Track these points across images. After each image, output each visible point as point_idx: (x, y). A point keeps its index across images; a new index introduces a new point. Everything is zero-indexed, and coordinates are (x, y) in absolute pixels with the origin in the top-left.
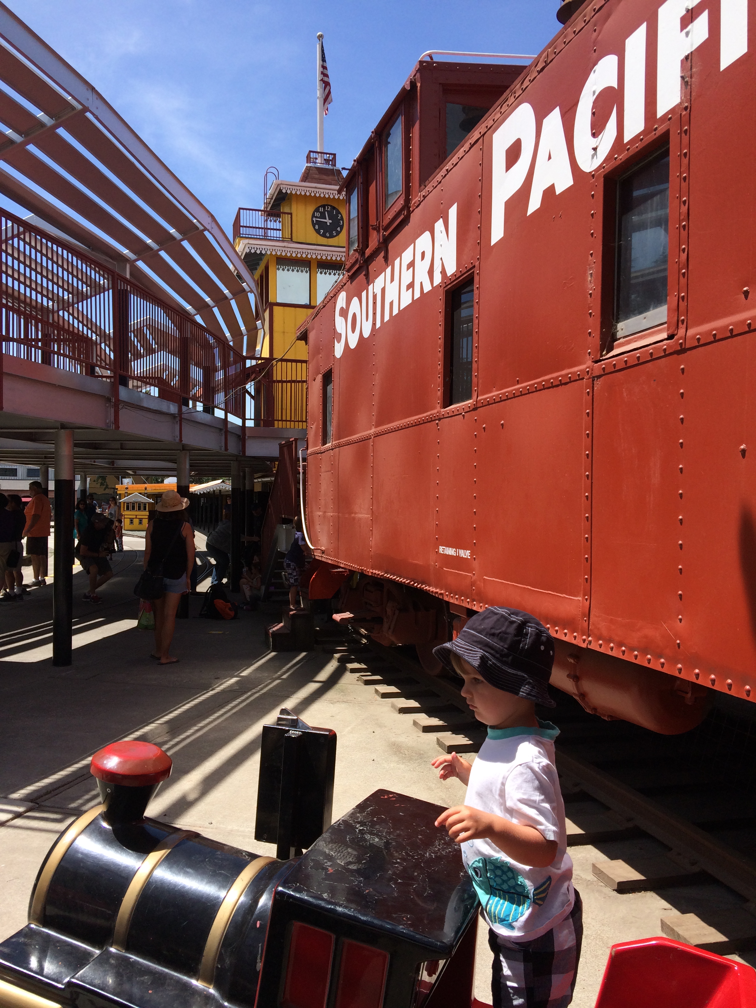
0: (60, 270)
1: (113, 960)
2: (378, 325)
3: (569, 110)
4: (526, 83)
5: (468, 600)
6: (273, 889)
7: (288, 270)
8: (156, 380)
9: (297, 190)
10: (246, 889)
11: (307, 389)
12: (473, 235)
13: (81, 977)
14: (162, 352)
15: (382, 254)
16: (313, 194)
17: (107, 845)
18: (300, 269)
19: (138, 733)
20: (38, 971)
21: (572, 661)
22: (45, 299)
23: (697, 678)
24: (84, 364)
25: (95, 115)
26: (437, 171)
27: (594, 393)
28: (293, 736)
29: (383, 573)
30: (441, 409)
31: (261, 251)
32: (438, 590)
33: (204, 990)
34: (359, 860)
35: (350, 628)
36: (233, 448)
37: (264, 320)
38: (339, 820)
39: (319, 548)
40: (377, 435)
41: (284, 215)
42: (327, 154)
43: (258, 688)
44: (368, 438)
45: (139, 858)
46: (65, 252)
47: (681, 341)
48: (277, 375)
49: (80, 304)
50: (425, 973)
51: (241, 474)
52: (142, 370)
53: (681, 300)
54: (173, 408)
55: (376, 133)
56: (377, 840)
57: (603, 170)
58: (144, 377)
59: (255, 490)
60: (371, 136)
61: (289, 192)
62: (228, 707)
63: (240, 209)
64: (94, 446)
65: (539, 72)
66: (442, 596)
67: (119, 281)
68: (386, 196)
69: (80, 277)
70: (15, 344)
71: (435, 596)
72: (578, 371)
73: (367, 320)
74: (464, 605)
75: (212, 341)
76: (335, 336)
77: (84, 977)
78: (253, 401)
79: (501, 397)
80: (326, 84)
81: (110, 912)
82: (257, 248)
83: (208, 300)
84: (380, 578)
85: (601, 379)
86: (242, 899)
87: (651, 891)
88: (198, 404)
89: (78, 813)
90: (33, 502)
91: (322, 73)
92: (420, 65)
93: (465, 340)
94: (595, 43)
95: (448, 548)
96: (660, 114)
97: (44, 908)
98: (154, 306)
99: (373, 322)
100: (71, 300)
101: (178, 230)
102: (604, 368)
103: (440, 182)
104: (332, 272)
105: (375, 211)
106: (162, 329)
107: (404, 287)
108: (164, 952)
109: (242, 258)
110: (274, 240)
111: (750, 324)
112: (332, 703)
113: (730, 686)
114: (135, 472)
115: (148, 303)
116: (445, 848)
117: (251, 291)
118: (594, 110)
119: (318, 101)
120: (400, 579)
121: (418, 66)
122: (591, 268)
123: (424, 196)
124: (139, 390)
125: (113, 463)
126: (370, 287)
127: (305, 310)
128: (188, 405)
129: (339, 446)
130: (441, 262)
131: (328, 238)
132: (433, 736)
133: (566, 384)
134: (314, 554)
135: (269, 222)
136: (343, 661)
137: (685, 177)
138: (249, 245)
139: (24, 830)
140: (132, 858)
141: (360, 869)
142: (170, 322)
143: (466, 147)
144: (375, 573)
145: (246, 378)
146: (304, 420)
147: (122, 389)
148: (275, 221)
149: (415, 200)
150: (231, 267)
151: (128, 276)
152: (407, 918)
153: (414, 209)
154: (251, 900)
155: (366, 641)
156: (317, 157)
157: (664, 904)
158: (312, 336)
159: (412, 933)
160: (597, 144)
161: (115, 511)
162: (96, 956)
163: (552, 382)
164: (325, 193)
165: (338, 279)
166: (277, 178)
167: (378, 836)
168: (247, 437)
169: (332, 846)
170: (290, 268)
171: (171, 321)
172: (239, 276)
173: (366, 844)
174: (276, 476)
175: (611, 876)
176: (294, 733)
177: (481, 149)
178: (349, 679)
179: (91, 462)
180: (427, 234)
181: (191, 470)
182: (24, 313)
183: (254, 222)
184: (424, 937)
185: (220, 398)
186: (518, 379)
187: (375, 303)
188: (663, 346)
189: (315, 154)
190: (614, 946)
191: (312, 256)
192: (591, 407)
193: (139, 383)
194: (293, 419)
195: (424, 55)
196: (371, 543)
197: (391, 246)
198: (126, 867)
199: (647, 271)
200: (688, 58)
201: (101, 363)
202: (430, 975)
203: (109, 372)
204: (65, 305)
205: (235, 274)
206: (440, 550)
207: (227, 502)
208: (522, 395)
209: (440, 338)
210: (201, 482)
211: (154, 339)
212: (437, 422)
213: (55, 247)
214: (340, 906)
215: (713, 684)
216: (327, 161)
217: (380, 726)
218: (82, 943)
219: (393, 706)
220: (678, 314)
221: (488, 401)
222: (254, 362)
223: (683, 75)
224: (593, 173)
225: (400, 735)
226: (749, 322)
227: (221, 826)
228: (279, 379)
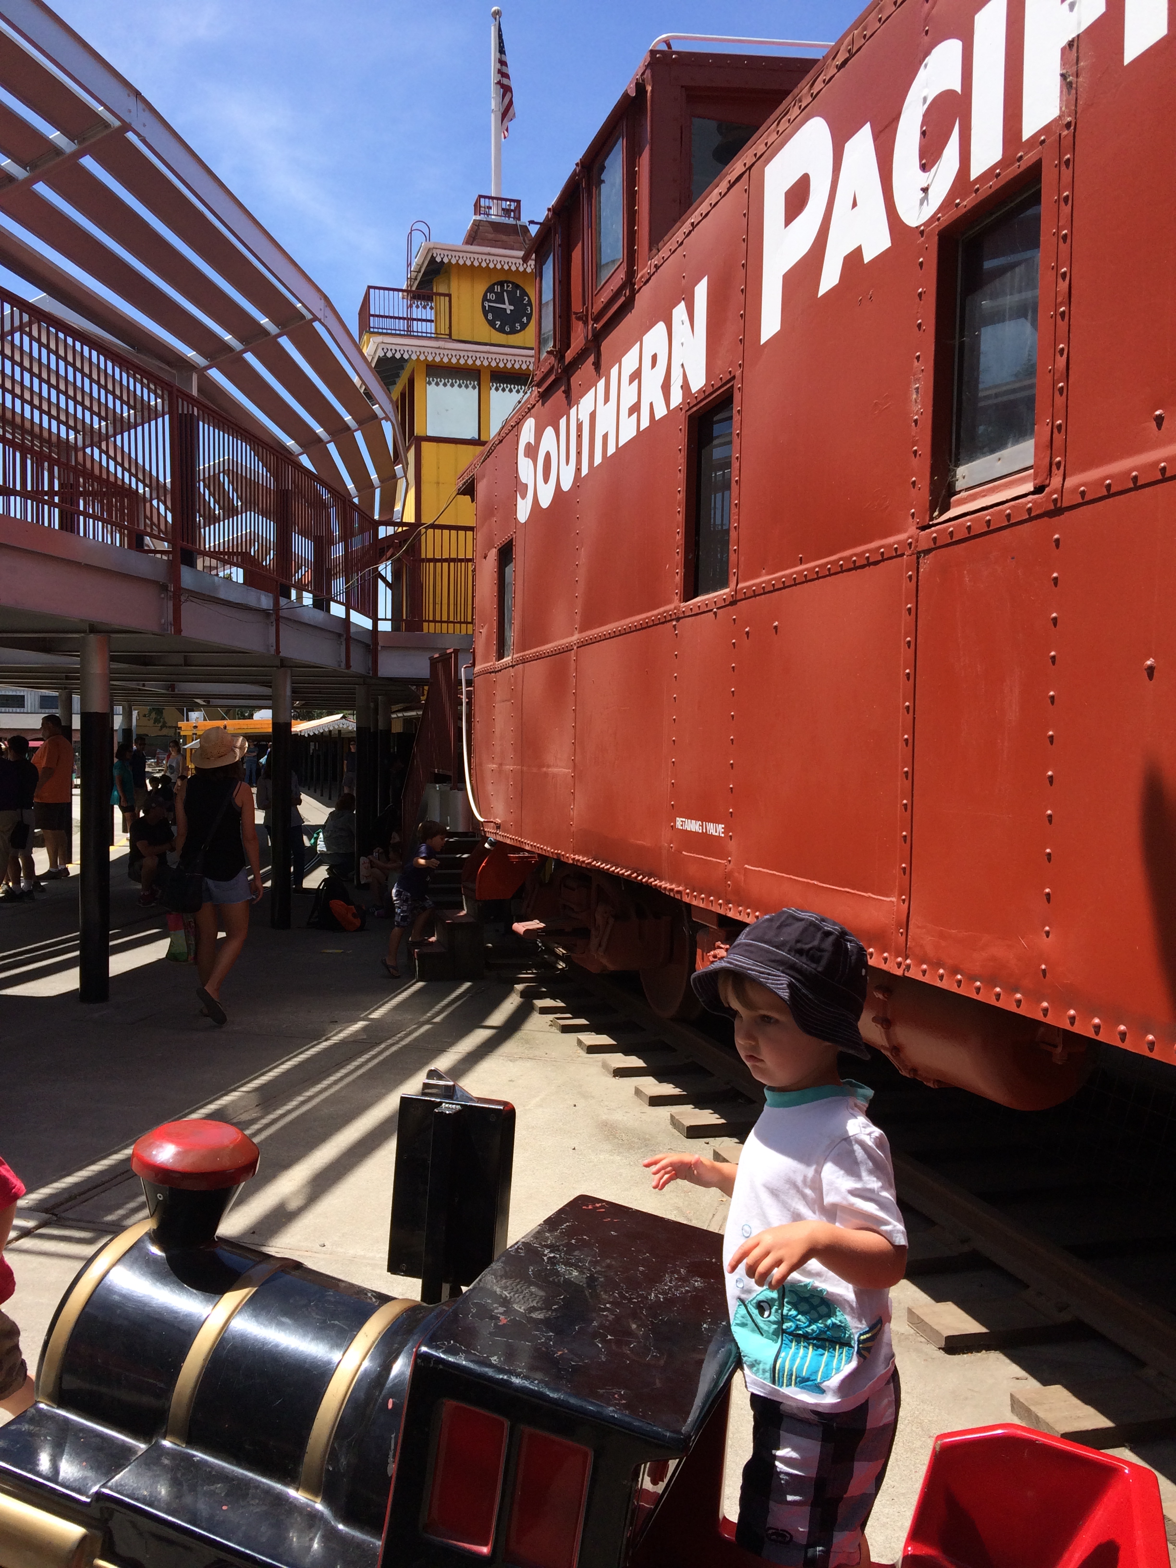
0: (87, 381)
1: (168, 1459)
2: (585, 471)
3: (886, 127)
4: (819, 85)
5: (721, 901)
6: (414, 1350)
7: (445, 385)
8: (239, 557)
9: (459, 257)
10: (372, 1350)
11: (474, 571)
12: (732, 329)
13: (117, 1486)
14: (248, 513)
15: (591, 359)
16: (484, 265)
17: (158, 1281)
18: (463, 383)
19: (212, 1107)
20: (50, 1476)
21: (881, 996)
22: (63, 428)
23: (1072, 1024)
24: (126, 532)
25: (141, 136)
26: (678, 224)
27: (920, 578)
28: (447, 1112)
29: (590, 861)
30: (681, 603)
31: (402, 355)
32: (673, 886)
33: (308, 1505)
34: (547, 1305)
35: (540, 945)
36: (358, 665)
37: (407, 464)
38: (517, 1243)
39: (492, 820)
40: (582, 645)
41: (438, 297)
42: (506, 200)
43: (396, 1038)
44: (568, 649)
45: (208, 1301)
46: (94, 353)
47: (1055, 496)
48: (428, 550)
49: (119, 437)
50: (647, 1479)
51: (372, 705)
52: (217, 543)
53: (1055, 430)
54: (265, 601)
55: (582, 167)
56: (575, 1273)
57: (937, 223)
58: (220, 553)
59: (394, 731)
60: (575, 170)
61: (446, 260)
62: (351, 1067)
63: (370, 287)
64: (144, 660)
65: (840, 68)
66: (679, 895)
67: (180, 400)
68: (598, 267)
69: (118, 393)
70: (18, 498)
71: (669, 896)
72: (894, 544)
73: (567, 463)
74: (713, 909)
75: (326, 496)
76: (519, 488)
77: (121, 1485)
78: (389, 592)
79: (773, 585)
80: (506, 90)
81: (162, 1385)
82: (396, 350)
83: (319, 430)
84: (586, 868)
85: (931, 555)
86: (366, 1364)
87: (996, 1350)
88: (305, 594)
89: (116, 1229)
90: (45, 748)
91: (500, 72)
92: (651, 57)
93: (719, 495)
94: (927, 19)
95: (689, 821)
96: (1027, 134)
97: (60, 1379)
98: (235, 439)
99: (576, 466)
100: (104, 431)
101: (272, 319)
102: (935, 538)
103: (682, 243)
104: (514, 388)
105: (580, 290)
106: (248, 477)
107: (624, 411)
108: (246, 1447)
109: (373, 365)
110: (422, 336)
111: (1164, 468)
112: (511, 1061)
113: (1123, 1035)
114: (209, 702)
115: (226, 435)
116: (680, 1286)
117: (387, 418)
118: (924, 128)
119: (493, 115)
120: (616, 869)
121: (649, 59)
122: (917, 380)
123: (656, 266)
124: (214, 572)
125: (173, 688)
126: (573, 411)
127: (471, 447)
128: (289, 597)
129: (524, 661)
130: (682, 370)
131: (507, 333)
132: (665, 1112)
133: (876, 563)
134: (484, 830)
135: (414, 308)
136: (528, 996)
137: (1066, 235)
138: (383, 346)
139: (34, 1256)
140: (197, 1301)
141: (549, 1317)
142: (260, 464)
143: (723, 186)
144: (578, 860)
145: (378, 556)
146: (470, 620)
147: (185, 571)
148: (425, 307)
149: (642, 273)
150: (356, 380)
151: (195, 392)
152: (620, 1395)
153: (641, 287)
154: (380, 1366)
155: (564, 966)
156: (491, 205)
157: (1015, 1370)
158: (481, 488)
159: (627, 1419)
160: (929, 182)
161: (178, 763)
162: (140, 1453)
163: (855, 561)
164: (503, 263)
165: (522, 398)
166: (428, 238)
167: (576, 1267)
168: (379, 648)
169: (505, 1283)
170: (448, 382)
171: (262, 463)
172: (368, 394)
173: (559, 1280)
174: (425, 708)
175: (936, 1327)
176: (448, 1107)
177: (746, 190)
178: (537, 1023)
179: (138, 685)
180: (661, 326)
181: (294, 699)
182: (31, 450)
183: (391, 308)
184: (646, 1425)
185: (339, 585)
186: (800, 556)
187: (579, 436)
188: (1027, 504)
189: (487, 200)
190: (939, 1437)
191: (482, 362)
192: (915, 600)
193: (214, 562)
194: (451, 619)
195: (657, 41)
196: (572, 812)
197: (605, 345)
198: (188, 1315)
199: (1004, 388)
200: (1073, 45)
201: (152, 529)
202: (655, 1482)
203: (166, 544)
204: (95, 438)
205: (362, 391)
206: (677, 823)
207: (350, 749)
208: (807, 581)
209: (679, 491)
210: (311, 718)
211: (235, 490)
212: (674, 623)
213: (78, 345)
214: (517, 1375)
215: (1097, 1033)
216: (507, 212)
217: (585, 1096)
218: (119, 1432)
219: (605, 1066)
220: (1051, 454)
221: (754, 590)
222: (391, 530)
223: (1064, 71)
224: (922, 228)
225: (614, 1110)
226: (1162, 465)
227: (340, 1250)
228: (430, 556)
